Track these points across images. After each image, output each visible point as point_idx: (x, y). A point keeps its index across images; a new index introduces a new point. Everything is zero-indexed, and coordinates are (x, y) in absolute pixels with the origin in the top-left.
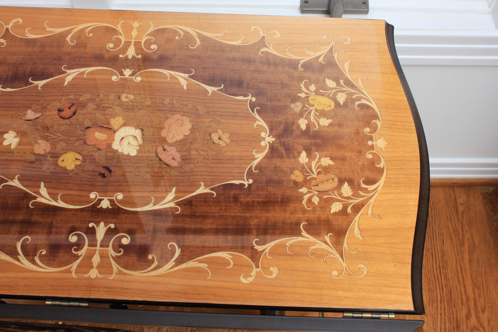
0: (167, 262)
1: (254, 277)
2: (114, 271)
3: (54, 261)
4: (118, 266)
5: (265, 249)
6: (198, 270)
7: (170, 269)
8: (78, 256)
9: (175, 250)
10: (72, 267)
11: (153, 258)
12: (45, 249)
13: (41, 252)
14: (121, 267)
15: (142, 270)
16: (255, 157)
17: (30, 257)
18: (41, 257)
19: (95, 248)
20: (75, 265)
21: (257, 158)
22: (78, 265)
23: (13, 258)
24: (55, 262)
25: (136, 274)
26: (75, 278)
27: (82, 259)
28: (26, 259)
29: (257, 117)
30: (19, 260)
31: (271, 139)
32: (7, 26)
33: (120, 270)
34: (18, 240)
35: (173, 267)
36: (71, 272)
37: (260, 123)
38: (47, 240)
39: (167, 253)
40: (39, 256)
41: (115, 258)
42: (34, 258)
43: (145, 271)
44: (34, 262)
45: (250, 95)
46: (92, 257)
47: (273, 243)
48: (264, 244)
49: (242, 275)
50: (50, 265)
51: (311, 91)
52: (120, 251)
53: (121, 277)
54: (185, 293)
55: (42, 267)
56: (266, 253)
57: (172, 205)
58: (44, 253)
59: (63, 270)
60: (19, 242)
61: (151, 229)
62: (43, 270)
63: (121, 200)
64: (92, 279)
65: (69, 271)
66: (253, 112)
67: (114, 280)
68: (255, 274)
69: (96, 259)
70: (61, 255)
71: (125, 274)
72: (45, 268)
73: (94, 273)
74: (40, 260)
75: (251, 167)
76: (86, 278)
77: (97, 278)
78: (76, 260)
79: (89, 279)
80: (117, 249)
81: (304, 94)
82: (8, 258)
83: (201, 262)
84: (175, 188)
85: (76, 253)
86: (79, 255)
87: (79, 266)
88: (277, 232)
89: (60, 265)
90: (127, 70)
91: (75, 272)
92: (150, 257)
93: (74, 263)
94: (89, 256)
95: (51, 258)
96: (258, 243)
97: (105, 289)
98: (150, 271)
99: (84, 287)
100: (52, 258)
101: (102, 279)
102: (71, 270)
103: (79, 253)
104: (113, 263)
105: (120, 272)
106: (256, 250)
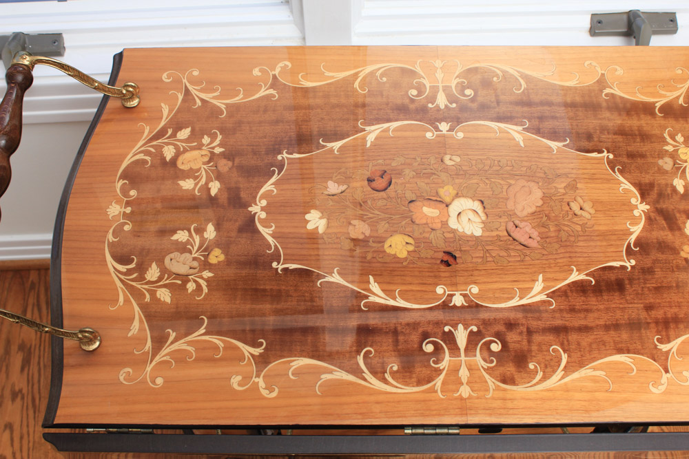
0: (554, 371)
1: (666, 384)
2: (491, 387)
3: (411, 378)
4: (493, 380)
5: (672, 348)
6: (595, 380)
7: (560, 380)
8: (440, 370)
9: (561, 356)
10: (435, 384)
11: (536, 367)
12: (395, 363)
13: (391, 368)
14: (498, 381)
15: (525, 383)
16: (631, 230)
17: (379, 375)
18: (393, 374)
19: (459, 358)
20: (439, 382)
21: (634, 232)
22: (443, 381)
23: (357, 377)
24: (413, 380)
25: (519, 389)
26: (442, 399)
27: (446, 374)
28: (374, 376)
29: (621, 178)
30: (365, 380)
31: (644, 207)
32: (273, 73)
33: (498, 386)
34: (358, 352)
35: (563, 378)
36: (436, 392)
37: (626, 187)
38: (394, 351)
39: (551, 360)
40: (390, 373)
41: (488, 369)
42: (384, 375)
43: (530, 384)
44: (385, 381)
45: (606, 151)
46: (458, 370)
47: (679, 340)
48: (669, 341)
49: (651, 384)
50: (407, 384)
51: (679, 143)
52: (492, 361)
53: (501, 394)
54: (586, 411)
55: (397, 387)
56: (673, 353)
57: (543, 297)
58: (395, 368)
59: (425, 390)
60: (360, 355)
61: (525, 330)
62: (399, 391)
63: (477, 294)
64: (465, 399)
65: (433, 390)
66: (614, 172)
67: (493, 398)
68: (666, 381)
69: (464, 373)
70: (418, 370)
71: (505, 390)
72: (401, 388)
73: (465, 391)
74: (392, 378)
75: (629, 244)
76: (456, 399)
77: (470, 397)
78: (439, 375)
79: (461, 398)
80: (487, 357)
81: (671, 147)
82: (351, 378)
83: (595, 369)
84: (541, 275)
85: (436, 366)
86: (441, 368)
87: (443, 383)
88: (681, 326)
89: (420, 383)
90: (443, 123)
91: (441, 392)
92: (531, 366)
93: (438, 379)
94: (455, 370)
95: (406, 374)
96: (660, 341)
97: (484, 411)
98: (535, 385)
99: (457, 410)
100: (408, 374)
101: (478, 398)
102: (436, 389)
103: (441, 366)
104: (487, 376)
105: (497, 388)
106: (661, 350)
